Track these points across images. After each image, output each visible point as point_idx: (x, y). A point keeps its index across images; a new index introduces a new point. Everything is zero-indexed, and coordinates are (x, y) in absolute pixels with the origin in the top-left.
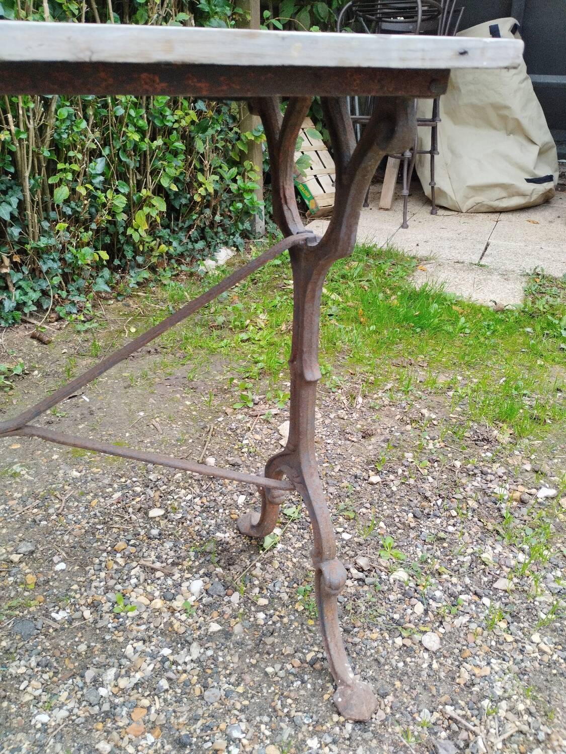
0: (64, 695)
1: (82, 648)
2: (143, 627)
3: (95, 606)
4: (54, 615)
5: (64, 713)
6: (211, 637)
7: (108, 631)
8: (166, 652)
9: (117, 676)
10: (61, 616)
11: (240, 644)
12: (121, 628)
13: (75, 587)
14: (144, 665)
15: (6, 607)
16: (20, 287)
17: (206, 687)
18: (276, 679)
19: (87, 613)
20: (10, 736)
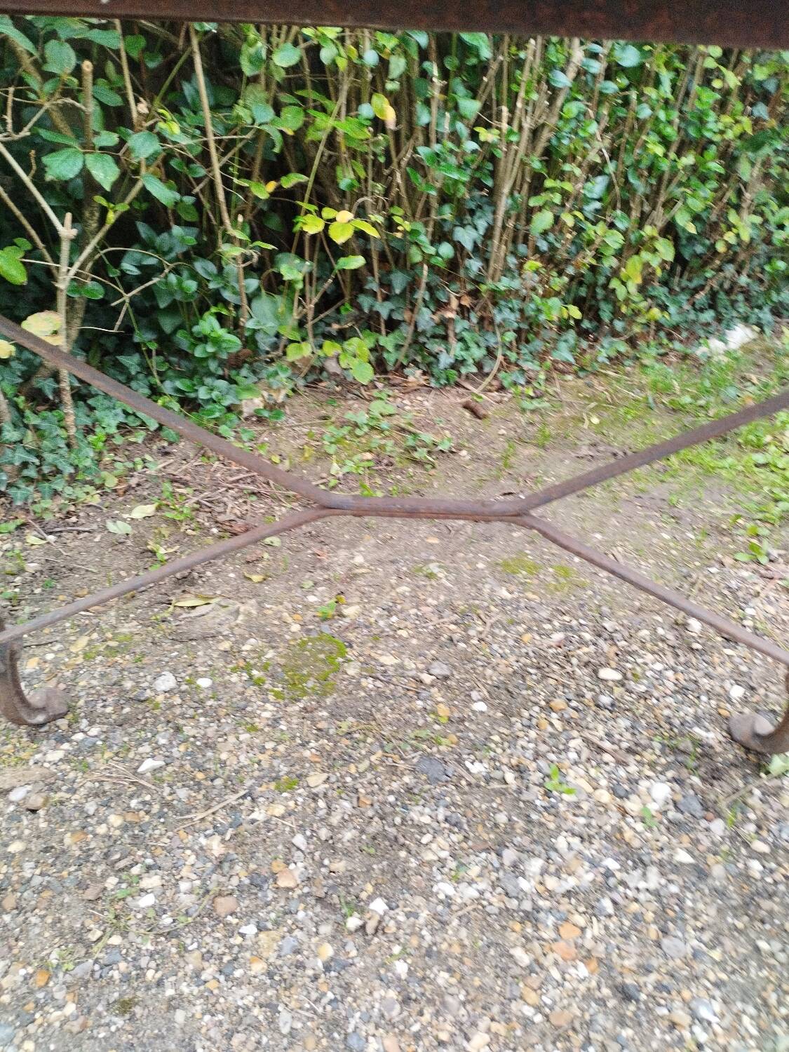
0: (474, 871)
1: (502, 818)
2: (582, 821)
3: (520, 770)
4: (468, 764)
5: (472, 892)
6: (677, 868)
7: (535, 809)
8: (612, 864)
9: (544, 872)
10: (478, 768)
11: (720, 893)
12: (550, 809)
13: (496, 738)
14: (580, 871)
15: (412, 736)
16: (462, 340)
17: (665, 932)
18: (772, 961)
19: (510, 777)
20: (407, 896)
